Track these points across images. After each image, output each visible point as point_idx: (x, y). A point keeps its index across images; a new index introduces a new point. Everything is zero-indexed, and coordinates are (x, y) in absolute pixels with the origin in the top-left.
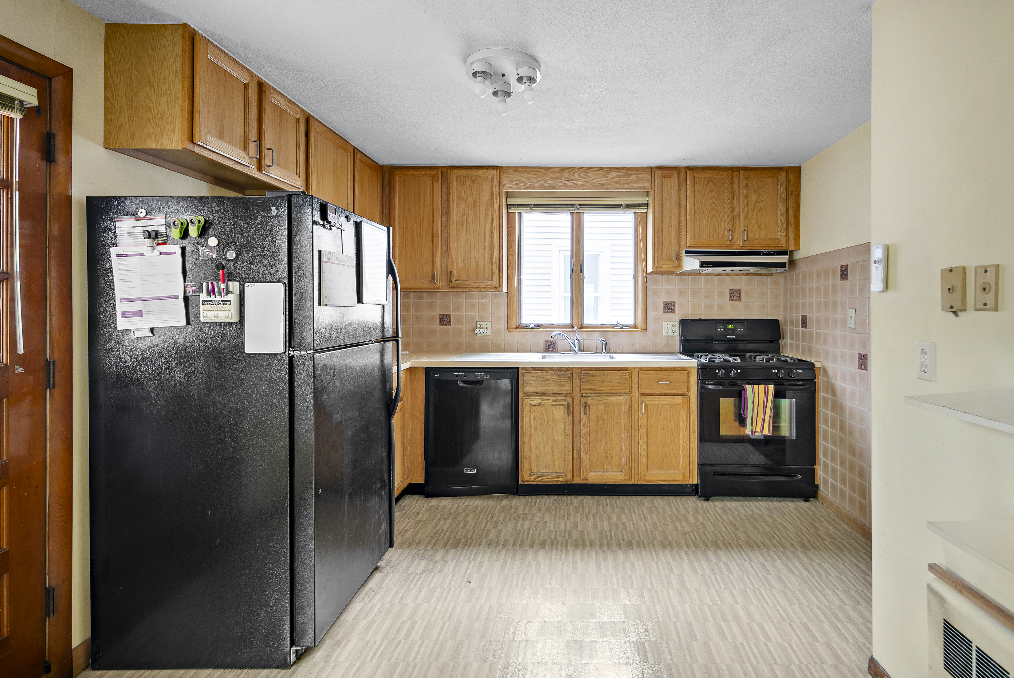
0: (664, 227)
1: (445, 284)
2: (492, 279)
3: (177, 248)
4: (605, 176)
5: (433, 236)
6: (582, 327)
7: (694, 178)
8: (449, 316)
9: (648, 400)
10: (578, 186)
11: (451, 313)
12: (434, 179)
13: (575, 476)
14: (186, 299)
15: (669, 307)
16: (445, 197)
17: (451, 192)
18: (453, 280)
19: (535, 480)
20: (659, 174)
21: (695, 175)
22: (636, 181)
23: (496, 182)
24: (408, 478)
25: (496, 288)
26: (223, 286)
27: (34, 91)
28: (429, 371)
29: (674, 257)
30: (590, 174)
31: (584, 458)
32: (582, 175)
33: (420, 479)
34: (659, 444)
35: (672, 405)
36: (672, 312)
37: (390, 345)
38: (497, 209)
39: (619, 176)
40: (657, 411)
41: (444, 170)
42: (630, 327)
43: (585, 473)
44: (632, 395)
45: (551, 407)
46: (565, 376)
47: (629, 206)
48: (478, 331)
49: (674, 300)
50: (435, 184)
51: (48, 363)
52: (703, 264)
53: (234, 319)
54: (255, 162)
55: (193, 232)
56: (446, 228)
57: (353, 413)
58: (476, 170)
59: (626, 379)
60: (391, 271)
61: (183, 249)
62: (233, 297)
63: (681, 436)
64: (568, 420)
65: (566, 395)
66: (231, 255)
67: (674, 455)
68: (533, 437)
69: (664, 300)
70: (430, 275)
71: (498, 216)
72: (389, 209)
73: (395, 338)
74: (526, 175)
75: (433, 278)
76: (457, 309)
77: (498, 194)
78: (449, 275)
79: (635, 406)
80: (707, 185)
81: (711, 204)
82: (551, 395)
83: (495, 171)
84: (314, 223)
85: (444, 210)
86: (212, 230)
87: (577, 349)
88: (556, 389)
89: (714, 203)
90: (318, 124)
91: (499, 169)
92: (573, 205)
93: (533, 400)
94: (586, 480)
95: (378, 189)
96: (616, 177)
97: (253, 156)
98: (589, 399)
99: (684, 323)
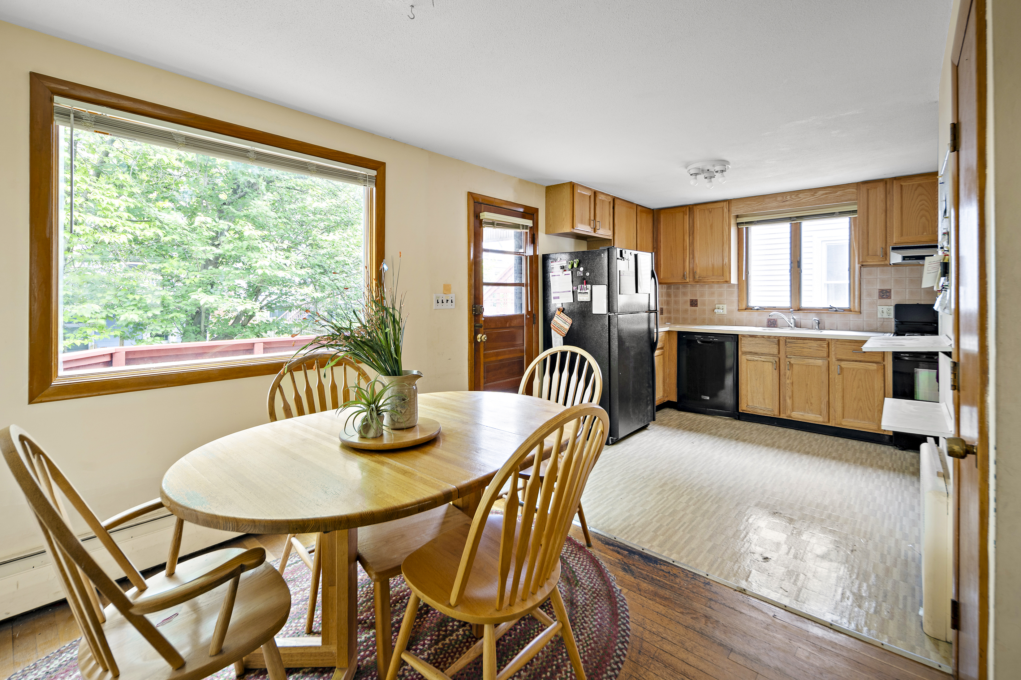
0: (870, 229)
1: (691, 280)
2: (723, 275)
3: (570, 272)
4: (813, 195)
5: (684, 249)
6: (800, 309)
7: (902, 186)
8: (696, 301)
9: (844, 364)
10: (790, 205)
11: (697, 298)
12: (685, 213)
13: (781, 412)
14: (573, 292)
15: (885, 294)
16: (691, 224)
17: (695, 220)
18: (697, 277)
19: (750, 411)
20: (864, 188)
21: (903, 184)
22: (842, 196)
23: (726, 210)
24: (667, 396)
25: (726, 282)
26: (585, 287)
27: (531, 221)
28: (680, 334)
29: (879, 252)
30: (800, 196)
31: (789, 401)
32: (793, 197)
33: (674, 398)
34: (855, 399)
35: (867, 371)
36: (887, 298)
37: (653, 315)
38: (727, 228)
39: (826, 194)
40: (852, 374)
41: (691, 207)
42: (844, 310)
43: (789, 411)
44: (829, 359)
45: (762, 363)
46: (773, 342)
47: (842, 214)
48: (716, 310)
49: (889, 288)
50: (685, 217)
51: (534, 315)
52: (904, 258)
53: (589, 300)
54: (593, 230)
55: (575, 266)
56: (692, 244)
57: (634, 345)
58: (712, 204)
59: (823, 347)
60: (653, 276)
61: (572, 272)
62: (588, 291)
63: (876, 395)
64: (776, 373)
65: (773, 355)
66: (588, 274)
67: (870, 410)
68: (749, 382)
69: (879, 287)
70: (682, 274)
71: (728, 233)
72: (657, 235)
73: (655, 311)
74: (748, 203)
75: (684, 276)
76: (702, 295)
77: (727, 218)
78: (694, 274)
79: (832, 368)
80: (916, 190)
81: (921, 206)
82: (762, 354)
83: (725, 203)
84: (618, 259)
85: (691, 233)
86: (581, 265)
87: (793, 326)
88: (766, 350)
89: (923, 204)
90: (618, 200)
91: (729, 201)
92: (790, 218)
93: (749, 357)
94: (790, 417)
95: (650, 225)
96: (823, 195)
97: (592, 227)
98: (792, 360)
99: (899, 308)
